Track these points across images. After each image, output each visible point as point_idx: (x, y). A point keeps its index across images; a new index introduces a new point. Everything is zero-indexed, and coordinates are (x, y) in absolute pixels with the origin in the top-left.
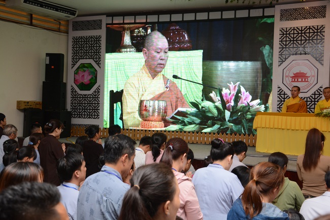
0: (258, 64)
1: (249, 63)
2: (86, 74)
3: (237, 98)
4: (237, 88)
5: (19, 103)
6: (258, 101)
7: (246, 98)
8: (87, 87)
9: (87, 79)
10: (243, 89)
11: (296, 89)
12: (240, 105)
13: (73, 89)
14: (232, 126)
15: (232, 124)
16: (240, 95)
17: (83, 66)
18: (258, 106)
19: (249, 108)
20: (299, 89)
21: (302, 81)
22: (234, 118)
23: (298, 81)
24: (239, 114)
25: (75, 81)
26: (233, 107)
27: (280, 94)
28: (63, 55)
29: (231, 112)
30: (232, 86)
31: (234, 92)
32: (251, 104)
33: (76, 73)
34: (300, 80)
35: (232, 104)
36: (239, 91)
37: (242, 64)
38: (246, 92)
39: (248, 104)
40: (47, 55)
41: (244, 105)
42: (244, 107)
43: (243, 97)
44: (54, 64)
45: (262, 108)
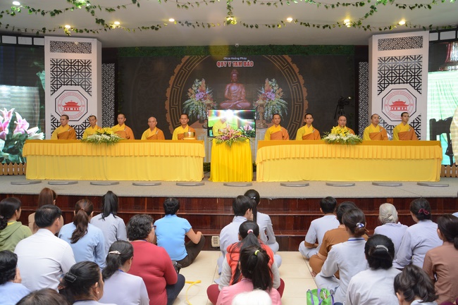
0: (35, 90)
1: (25, 89)
3: (12, 126)
4: (11, 115)
6: (36, 129)
7: (23, 125)
10: (19, 117)
11: (65, 117)
12: (16, 133)
14: (7, 156)
15: (8, 154)
16: (15, 122)
18: (37, 134)
19: (27, 137)
20: (68, 118)
21: (73, 110)
22: (10, 147)
23: (70, 110)
24: (16, 142)
26: (8, 136)
27: (53, 123)
29: (6, 141)
30: (5, 112)
31: (8, 119)
32: (29, 131)
34: (72, 109)
35: (7, 131)
36: (14, 118)
37: (16, 89)
38: (23, 118)
39: (26, 132)
41: (21, 133)
42: (21, 136)
43: (19, 125)
45: (41, 136)
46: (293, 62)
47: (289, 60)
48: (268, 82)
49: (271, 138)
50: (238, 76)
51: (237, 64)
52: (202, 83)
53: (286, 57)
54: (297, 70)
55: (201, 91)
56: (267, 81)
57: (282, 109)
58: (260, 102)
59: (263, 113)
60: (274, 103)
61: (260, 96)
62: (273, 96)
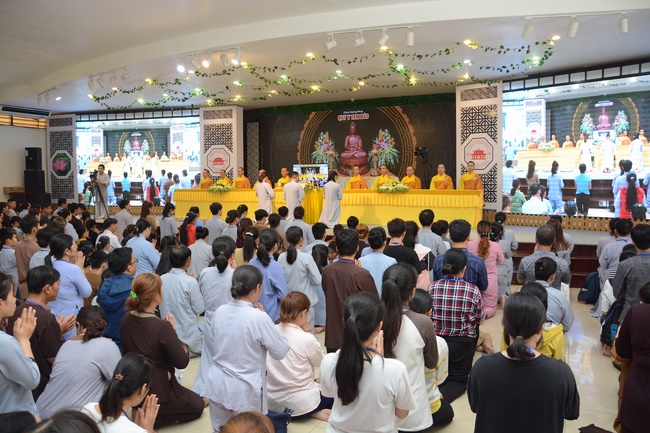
2: (62, 162)
5: (5, 189)
8: (64, 173)
9: (62, 167)
13: (52, 175)
17: (59, 156)
21: (220, 164)
23: (217, 164)
25: (54, 168)
28: (40, 149)
33: (54, 162)
40: (26, 149)
44: (33, 156)
46: (403, 112)
47: (400, 110)
48: (382, 133)
49: (352, 187)
50: (356, 128)
51: (355, 117)
52: (326, 136)
53: (398, 108)
54: (407, 120)
55: (326, 143)
56: (380, 131)
57: (394, 157)
58: (374, 151)
59: (377, 162)
60: (387, 152)
61: (375, 146)
62: (386, 145)
